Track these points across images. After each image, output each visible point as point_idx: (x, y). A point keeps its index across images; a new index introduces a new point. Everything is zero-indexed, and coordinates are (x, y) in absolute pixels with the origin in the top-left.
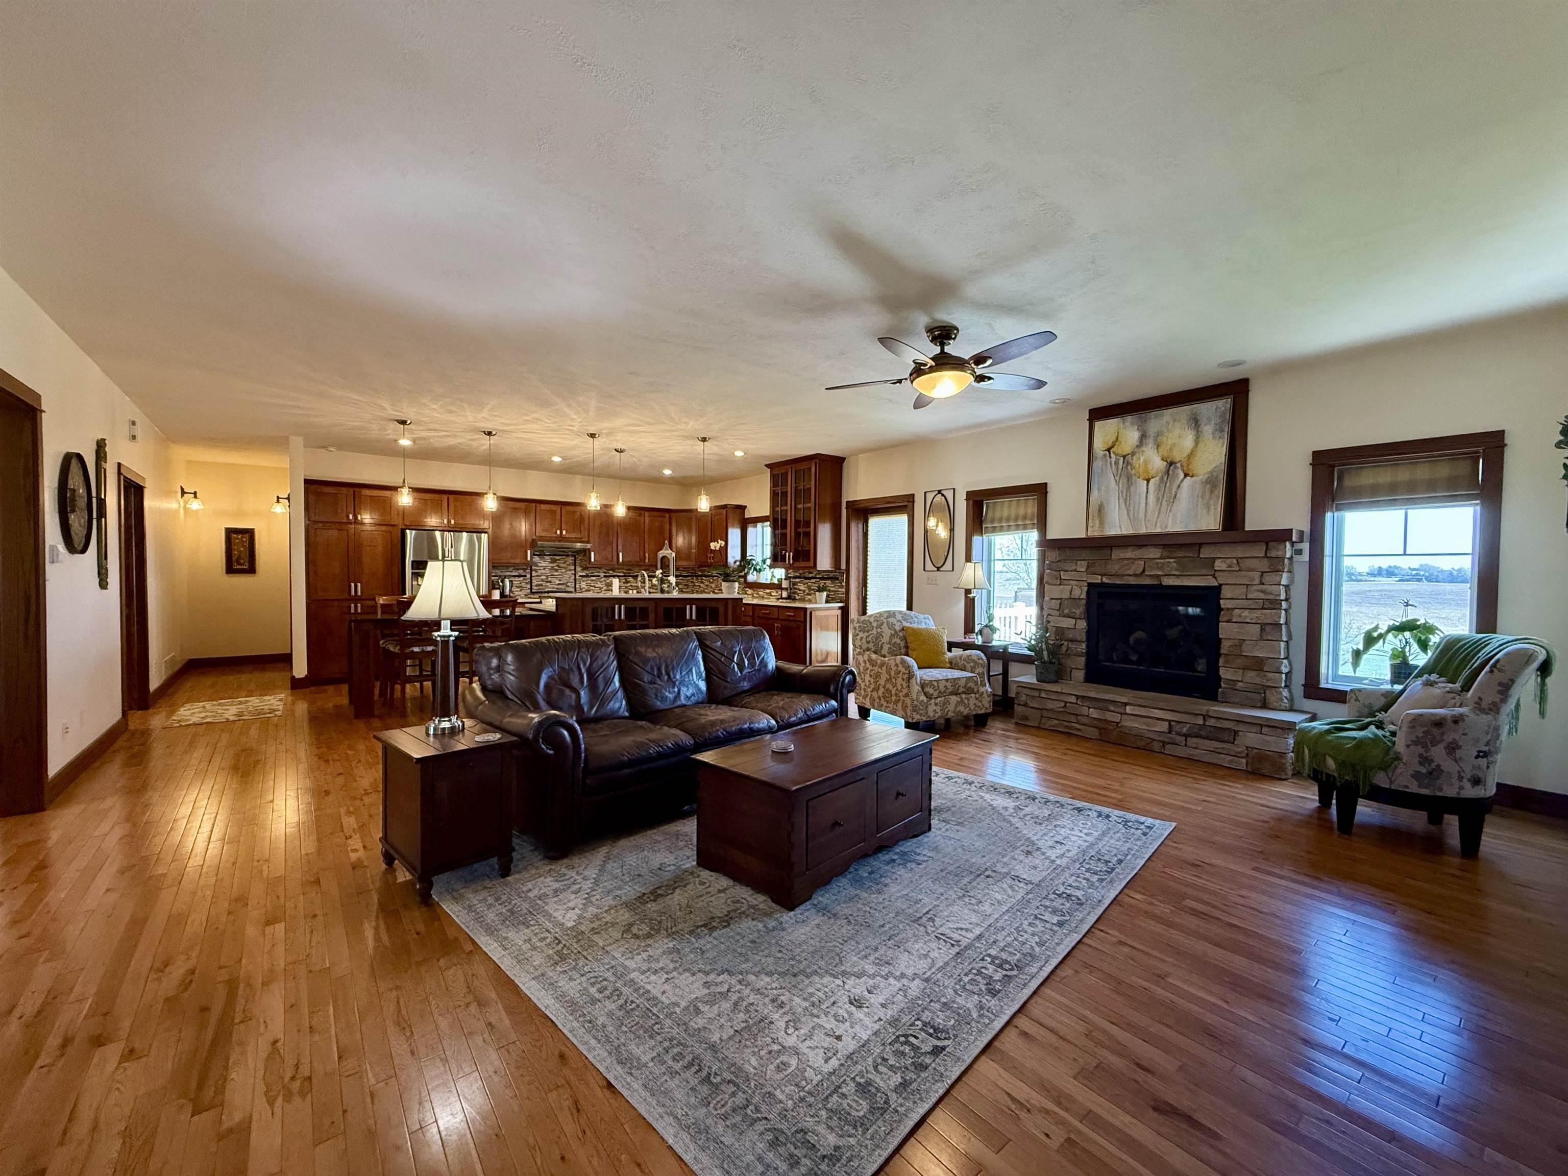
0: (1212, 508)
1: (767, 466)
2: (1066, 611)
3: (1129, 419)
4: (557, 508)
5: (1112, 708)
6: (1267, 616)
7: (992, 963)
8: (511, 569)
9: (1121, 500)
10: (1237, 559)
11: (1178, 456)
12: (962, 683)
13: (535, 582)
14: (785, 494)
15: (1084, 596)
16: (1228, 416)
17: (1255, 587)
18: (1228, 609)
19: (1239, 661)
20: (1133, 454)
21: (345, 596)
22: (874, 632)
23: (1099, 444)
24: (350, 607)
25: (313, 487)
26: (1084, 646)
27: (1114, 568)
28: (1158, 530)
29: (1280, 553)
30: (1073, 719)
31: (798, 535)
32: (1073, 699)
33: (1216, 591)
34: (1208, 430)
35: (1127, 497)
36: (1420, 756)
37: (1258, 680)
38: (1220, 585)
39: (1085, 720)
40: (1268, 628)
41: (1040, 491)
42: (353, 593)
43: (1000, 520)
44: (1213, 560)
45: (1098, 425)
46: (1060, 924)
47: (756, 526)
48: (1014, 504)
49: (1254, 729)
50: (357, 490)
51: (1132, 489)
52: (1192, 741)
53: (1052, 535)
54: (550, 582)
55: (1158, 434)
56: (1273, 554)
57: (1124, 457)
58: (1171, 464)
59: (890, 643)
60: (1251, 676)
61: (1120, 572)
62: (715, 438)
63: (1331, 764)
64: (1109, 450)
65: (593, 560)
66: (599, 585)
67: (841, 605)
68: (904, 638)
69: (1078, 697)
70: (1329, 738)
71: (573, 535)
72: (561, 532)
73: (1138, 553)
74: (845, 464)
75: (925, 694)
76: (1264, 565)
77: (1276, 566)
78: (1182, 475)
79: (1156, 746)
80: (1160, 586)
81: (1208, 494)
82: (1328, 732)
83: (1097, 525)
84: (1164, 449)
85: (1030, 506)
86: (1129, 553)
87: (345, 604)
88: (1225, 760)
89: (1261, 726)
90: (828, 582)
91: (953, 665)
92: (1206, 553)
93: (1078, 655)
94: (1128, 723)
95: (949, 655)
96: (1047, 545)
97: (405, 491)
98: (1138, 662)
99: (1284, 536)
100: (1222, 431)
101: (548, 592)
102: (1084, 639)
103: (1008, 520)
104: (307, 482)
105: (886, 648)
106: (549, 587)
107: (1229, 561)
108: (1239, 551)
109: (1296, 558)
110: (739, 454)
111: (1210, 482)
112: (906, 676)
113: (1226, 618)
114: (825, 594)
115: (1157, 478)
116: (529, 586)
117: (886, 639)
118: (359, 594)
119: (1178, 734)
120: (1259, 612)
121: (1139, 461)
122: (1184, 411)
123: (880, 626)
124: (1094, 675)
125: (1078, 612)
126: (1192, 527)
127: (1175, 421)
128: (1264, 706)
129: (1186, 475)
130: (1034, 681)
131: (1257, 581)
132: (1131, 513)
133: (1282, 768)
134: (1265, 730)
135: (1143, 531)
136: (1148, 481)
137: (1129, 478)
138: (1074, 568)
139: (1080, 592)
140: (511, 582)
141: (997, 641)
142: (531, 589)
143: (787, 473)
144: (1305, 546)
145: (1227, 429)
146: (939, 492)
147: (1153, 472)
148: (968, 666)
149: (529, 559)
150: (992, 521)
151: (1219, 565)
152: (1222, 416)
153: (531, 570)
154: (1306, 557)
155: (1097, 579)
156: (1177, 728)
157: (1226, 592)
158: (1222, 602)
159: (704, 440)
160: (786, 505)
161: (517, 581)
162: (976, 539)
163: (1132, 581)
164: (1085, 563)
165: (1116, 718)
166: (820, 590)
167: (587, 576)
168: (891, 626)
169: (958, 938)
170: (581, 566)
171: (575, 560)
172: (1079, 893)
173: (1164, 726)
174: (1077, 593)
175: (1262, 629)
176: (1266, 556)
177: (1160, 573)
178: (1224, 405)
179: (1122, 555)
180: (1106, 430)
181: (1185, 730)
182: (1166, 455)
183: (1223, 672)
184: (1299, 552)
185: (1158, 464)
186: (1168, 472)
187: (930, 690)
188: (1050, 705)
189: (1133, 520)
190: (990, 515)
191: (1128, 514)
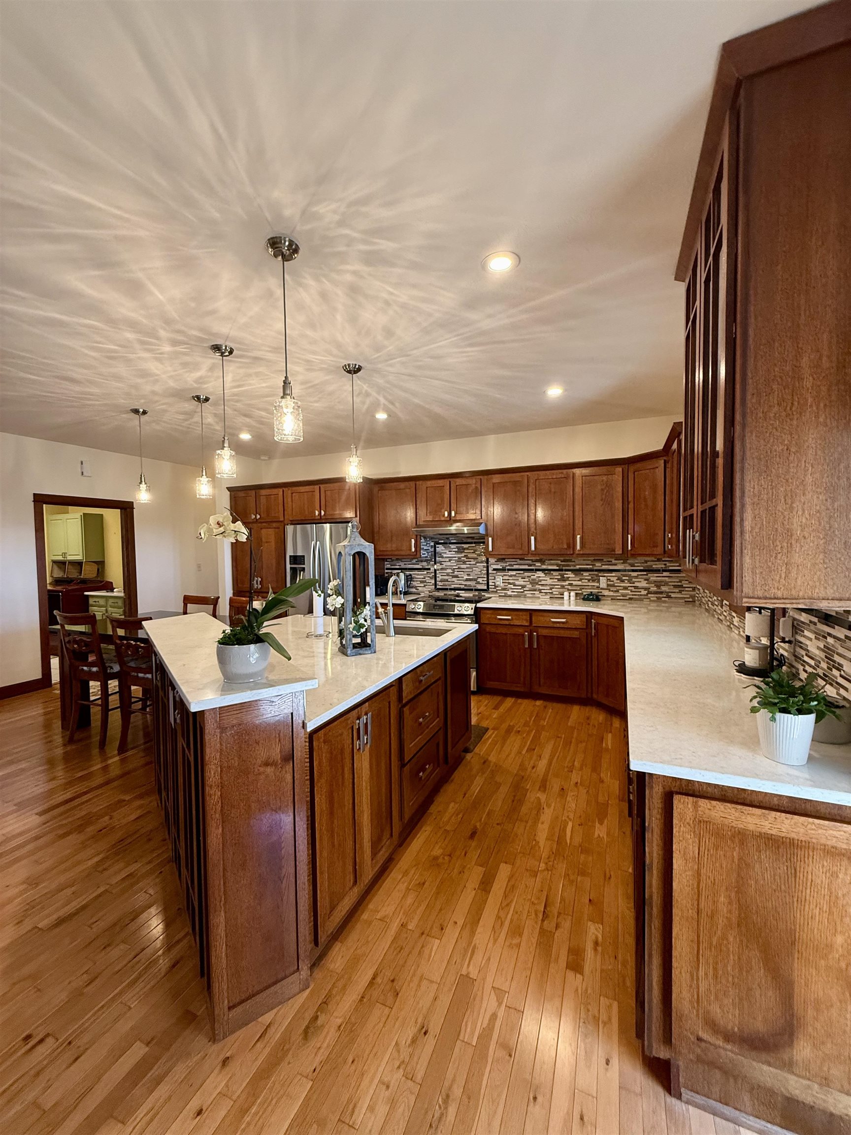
4: (446, 482)
25: (236, 493)
54: (457, 577)
72: (450, 514)
101: (455, 589)
104: (231, 490)
116: (433, 581)
167: (503, 570)
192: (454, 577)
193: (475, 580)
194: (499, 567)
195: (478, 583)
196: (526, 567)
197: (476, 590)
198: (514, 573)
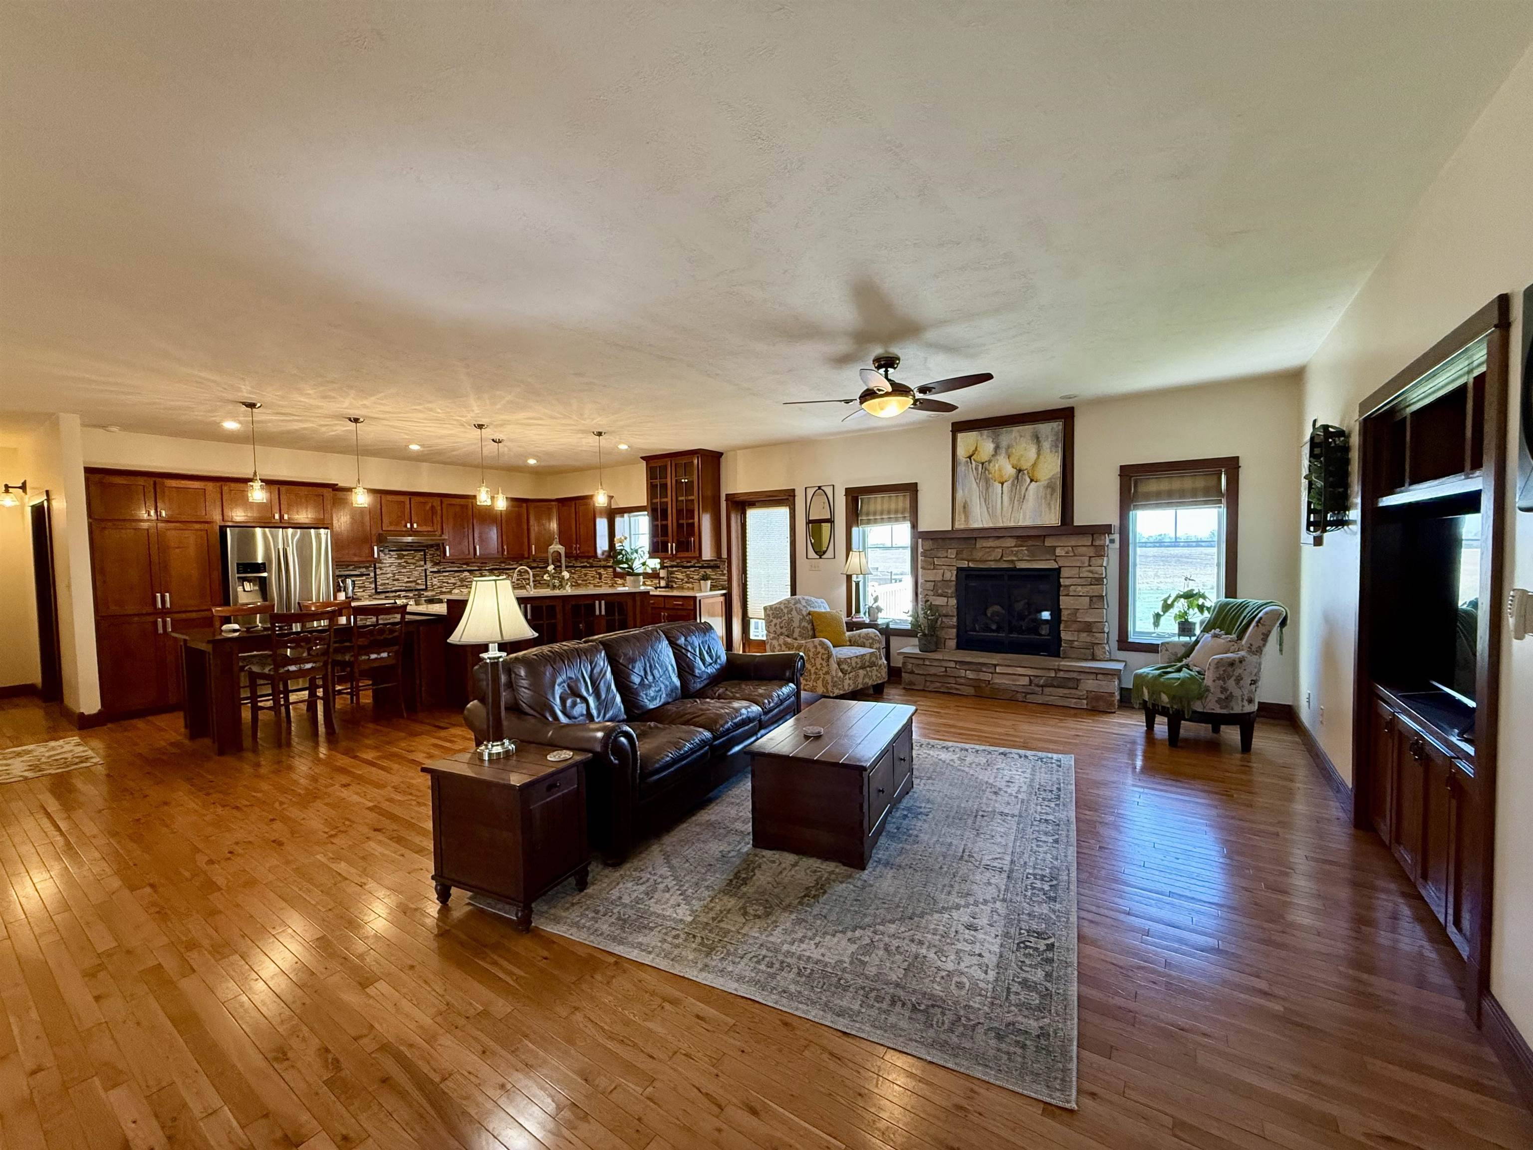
0: (1053, 507)
1: (643, 458)
2: (940, 591)
3: (985, 432)
4: (406, 499)
5: (984, 669)
6: (1094, 590)
7: (1035, 878)
8: (351, 568)
9: (982, 500)
10: (1072, 547)
11: (1026, 465)
12: (867, 658)
13: (379, 582)
14: (664, 486)
15: (954, 578)
16: (1061, 435)
17: (1084, 569)
18: (1066, 586)
19: (1075, 626)
20: (990, 461)
21: (150, 609)
22: (786, 618)
23: (961, 452)
24: (155, 623)
25: (98, 477)
26: (955, 619)
27: (978, 555)
28: (1012, 524)
29: (1102, 543)
30: (952, 680)
31: (680, 526)
32: (953, 665)
33: (1058, 571)
34: (1046, 445)
35: (986, 498)
36: (1221, 687)
37: (1088, 639)
38: (1060, 567)
39: (963, 681)
40: (1094, 599)
41: (912, 489)
42: (159, 605)
43: (875, 514)
44: (1055, 547)
45: (960, 436)
46: (1056, 841)
47: (623, 517)
48: (886, 500)
49: (1093, 676)
50: (158, 480)
51: (990, 490)
52: (1047, 690)
53: (923, 527)
54: (398, 580)
55: (1009, 447)
56: (1097, 543)
57: (983, 464)
58: (1020, 471)
59: (799, 627)
60: (1084, 636)
61: (984, 558)
62: (611, 433)
63: (1165, 698)
64: (970, 457)
65: (448, 554)
66: (453, 580)
67: (724, 592)
68: (812, 622)
69: (956, 662)
70: (1162, 680)
71: (424, 528)
72: (412, 525)
73: (997, 543)
74: (723, 459)
75: (842, 670)
76: (1091, 552)
77: (1100, 552)
78: (1028, 480)
79: (1020, 697)
80: (1015, 569)
81: (1048, 496)
82: (1160, 675)
83: (963, 519)
84: (1014, 460)
85: (902, 501)
86: (991, 543)
87: (150, 619)
88: (1072, 703)
89: (1097, 674)
90: (709, 571)
91: (852, 643)
92: (1049, 542)
93: (952, 627)
94: (997, 680)
95: (848, 634)
96: (918, 535)
97: (257, 485)
98: (997, 631)
99: (1106, 529)
100: (1057, 446)
101: (396, 591)
102: (955, 614)
103: (882, 513)
104: (89, 471)
105: (797, 631)
106: (397, 585)
107: (1066, 549)
108: (1073, 541)
109: (1111, 546)
110: (623, 447)
111: (1050, 486)
112: (825, 657)
113: (1064, 593)
114: (709, 582)
115: (1010, 482)
116: (373, 586)
117: (796, 624)
118: (168, 605)
119: (1038, 686)
120: (1089, 587)
121: (994, 467)
122: (1028, 429)
123: (790, 612)
124: (964, 643)
125: (950, 591)
126: (1039, 522)
127: (1021, 436)
128: (1094, 659)
129: (1032, 481)
130: (917, 651)
131: (1087, 564)
132: (990, 510)
133: (1111, 704)
134: (1099, 676)
135: (1000, 524)
136: (1002, 484)
137: (987, 481)
138: (945, 555)
139: (951, 575)
140: (353, 581)
141: (882, 619)
142: (376, 588)
143: (666, 467)
144: (1116, 537)
145: (1060, 445)
146: (820, 488)
147: (1006, 477)
148: (867, 643)
149: (376, 556)
150: (868, 514)
151: (1058, 552)
152: (1057, 434)
153: (375, 568)
154: (1117, 545)
155: (964, 564)
156: (1036, 681)
157: (1064, 573)
158: (1061, 580)
159: (600, 434)
160: (666, 497)
161: (359, 581)
162: (855, 530)
163: (993, 565)
164: (954, 551)
165: (988, 677)
166: (705, 578)
167: (438, 572)
168: (799, 612)
169: (1000, 866)
170: (432, 561)
171: (425, 555)
172: (1051, 817)
173: (1026, 681)
174: (948, 576)
175: (1091, 600)
176: (1092, 545)
177: (1015, 558)
178: (1057, 426)
179: (984, 545)
180: (966, 440)
181: (1042, 682)
182: (1015, 462)
183: (1063, 635)
184: (1112, 541)
185: (1010, 471)
186: (1017, 477)
187: (845, 667)
188: (933, 671)
189: (992, 515)
190: (865, 509)
191: (988, 508)
192: (394, 580)
193: (415, 581)
194: (435, 570)
195: (418, 584)
196: (456, 569)
197: (416, 590)
198: (447, 574)
